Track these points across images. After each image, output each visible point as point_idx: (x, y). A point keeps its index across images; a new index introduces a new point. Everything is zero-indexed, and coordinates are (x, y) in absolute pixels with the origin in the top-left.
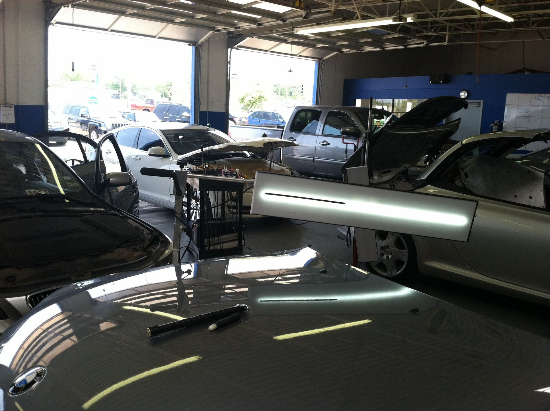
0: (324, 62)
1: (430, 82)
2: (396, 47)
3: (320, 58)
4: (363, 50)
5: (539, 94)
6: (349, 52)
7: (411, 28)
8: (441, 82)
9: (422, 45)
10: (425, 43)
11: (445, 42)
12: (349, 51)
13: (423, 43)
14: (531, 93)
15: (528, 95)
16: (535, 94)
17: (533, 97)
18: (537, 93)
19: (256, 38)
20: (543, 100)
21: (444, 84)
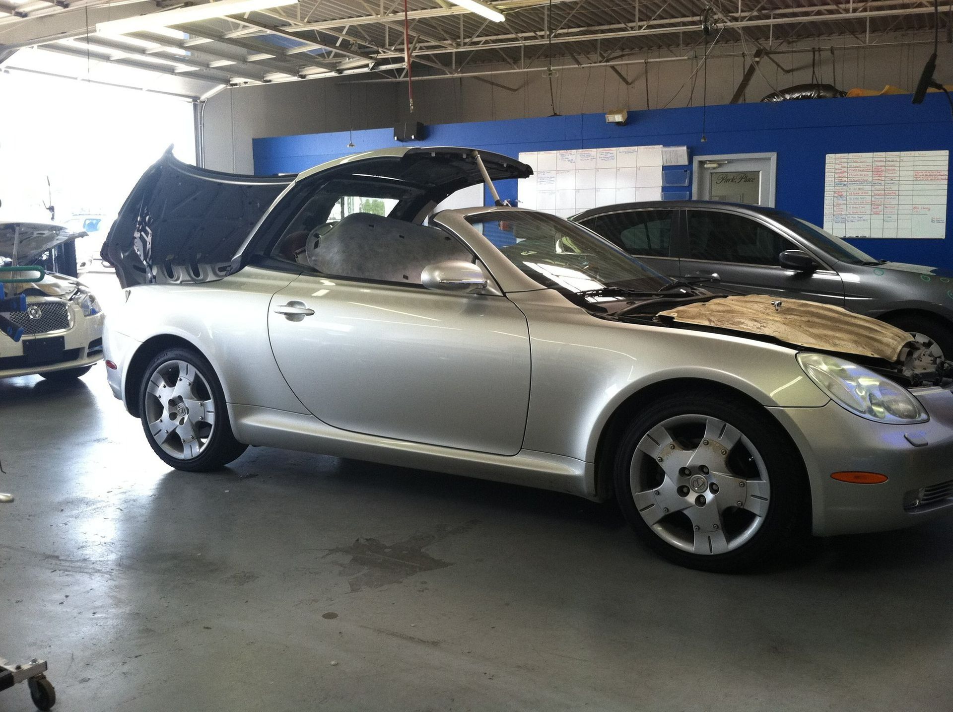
0: (204, 105)
1: (396, 138)
2: (325, 74)
3: (194, 97)
4: (270, 81)
5: (569, 151)
6: (247, 85)
7: (349, 41)
8: (413, 137)
9: (366, 70)
10: (371, 66)
11: (404, 62)
12: (246, 83)
13: (367, 66)
14: (555, 150)
15: (551, 153)
16: (561, 151)
17: (559, 156)
18: (564, 150)
19: (40, 47)
20: (574, 160)
21: (419, 140)
